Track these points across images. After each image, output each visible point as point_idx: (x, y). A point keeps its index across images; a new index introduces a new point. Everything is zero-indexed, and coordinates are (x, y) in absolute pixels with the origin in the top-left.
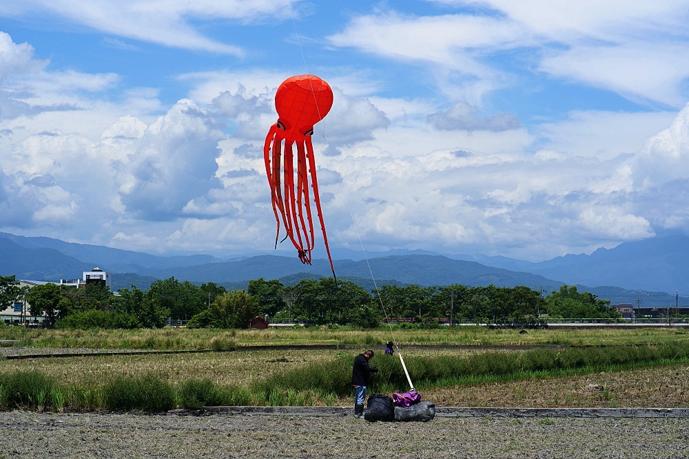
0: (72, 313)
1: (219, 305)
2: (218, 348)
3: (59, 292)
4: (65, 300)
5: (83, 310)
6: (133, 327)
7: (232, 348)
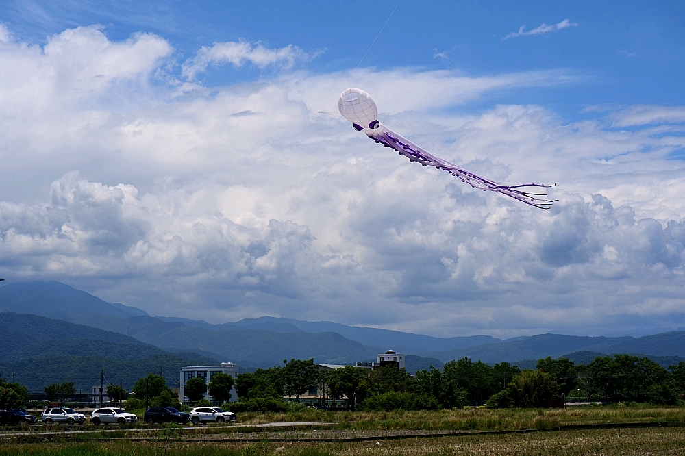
0: (371, 395)
1: (517, 384)
2: (542, 427)
3: (358, 375)
4: (364, 383)
5: (382, 392)
6: (433, 408)
7: (556, 428)
